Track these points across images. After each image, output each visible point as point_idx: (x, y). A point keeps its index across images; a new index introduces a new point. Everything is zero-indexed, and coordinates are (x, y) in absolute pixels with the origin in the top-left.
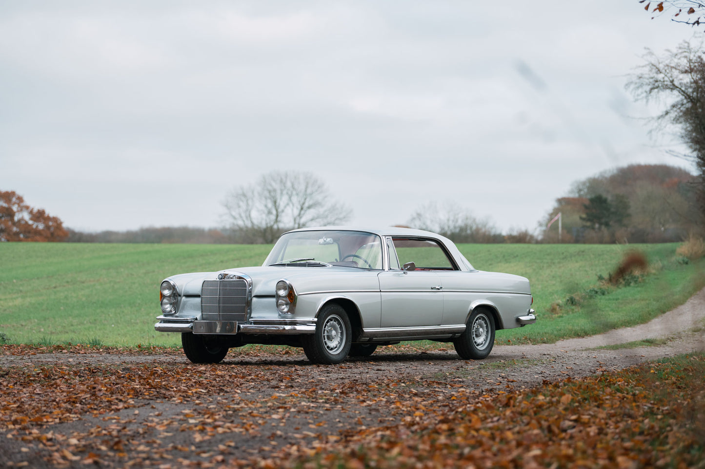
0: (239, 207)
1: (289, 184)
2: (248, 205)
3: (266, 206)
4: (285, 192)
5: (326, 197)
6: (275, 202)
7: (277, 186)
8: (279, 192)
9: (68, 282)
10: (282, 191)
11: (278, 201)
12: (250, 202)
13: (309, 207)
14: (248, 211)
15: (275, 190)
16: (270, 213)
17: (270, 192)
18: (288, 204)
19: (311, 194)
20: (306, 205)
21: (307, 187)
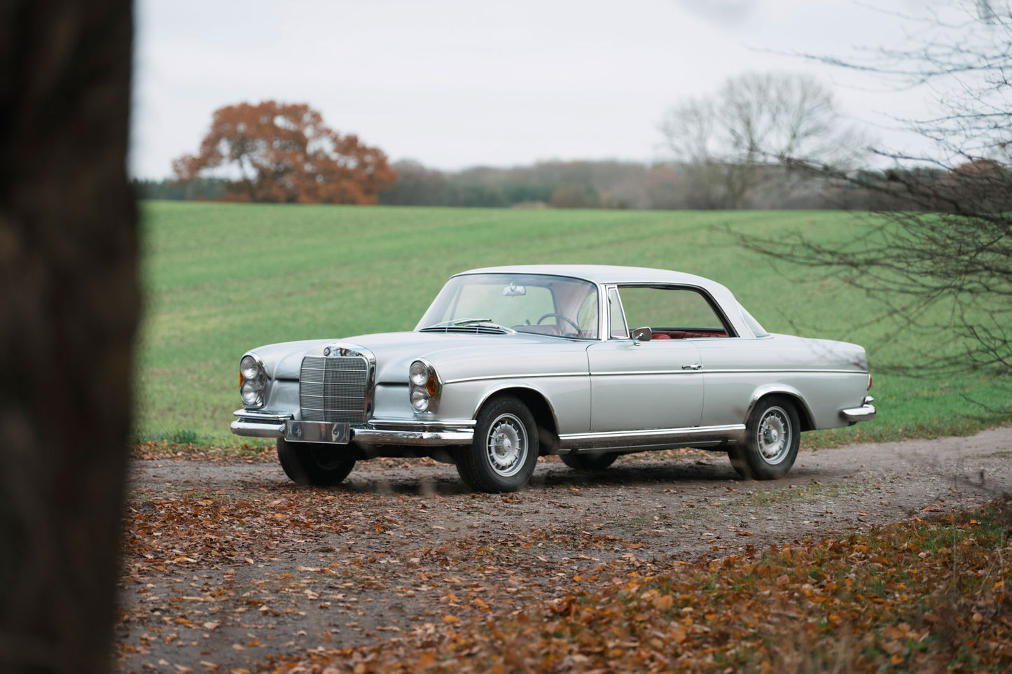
0: (687, 132)
1: (773, 94)
2: (701, 130)
3: (733, 132)
4: (765, 108)
5: (836, 115)
6: (748, 123)
7: (750, 96)
8: (755, 107)
9: (313, 285)
10: (760, 105)
11: (753, 120)
12: (706, 125)
13: (807, 134)
14: (701, 139)
15: (748, 105)
16: (737, 144)
17: (740, 107)
18: (770, 129)
19: (809, 113)
20: (802, 129)
21: (804, 99)
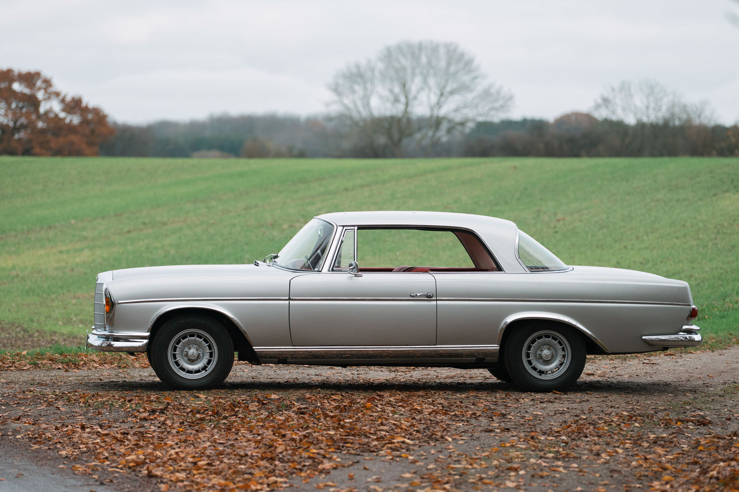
0: (353, 92)
1: (424, 59)
2: (365, 89)
3: (391, 91)
4: (418, 71)
5: (475, 78)
6: (404, 85)
7: (405, 62)
8: (409, 71)
10: (413, 69)
11: (408, 84)
12: (369, 86)
13: (452, 93)
14: (366, 99)
15: (404, 69)
16: (396, 100)
17: (397, 71)
18: (422, 89)
19: (455, 74)
20: (448, 89)
21: (449, 64)
